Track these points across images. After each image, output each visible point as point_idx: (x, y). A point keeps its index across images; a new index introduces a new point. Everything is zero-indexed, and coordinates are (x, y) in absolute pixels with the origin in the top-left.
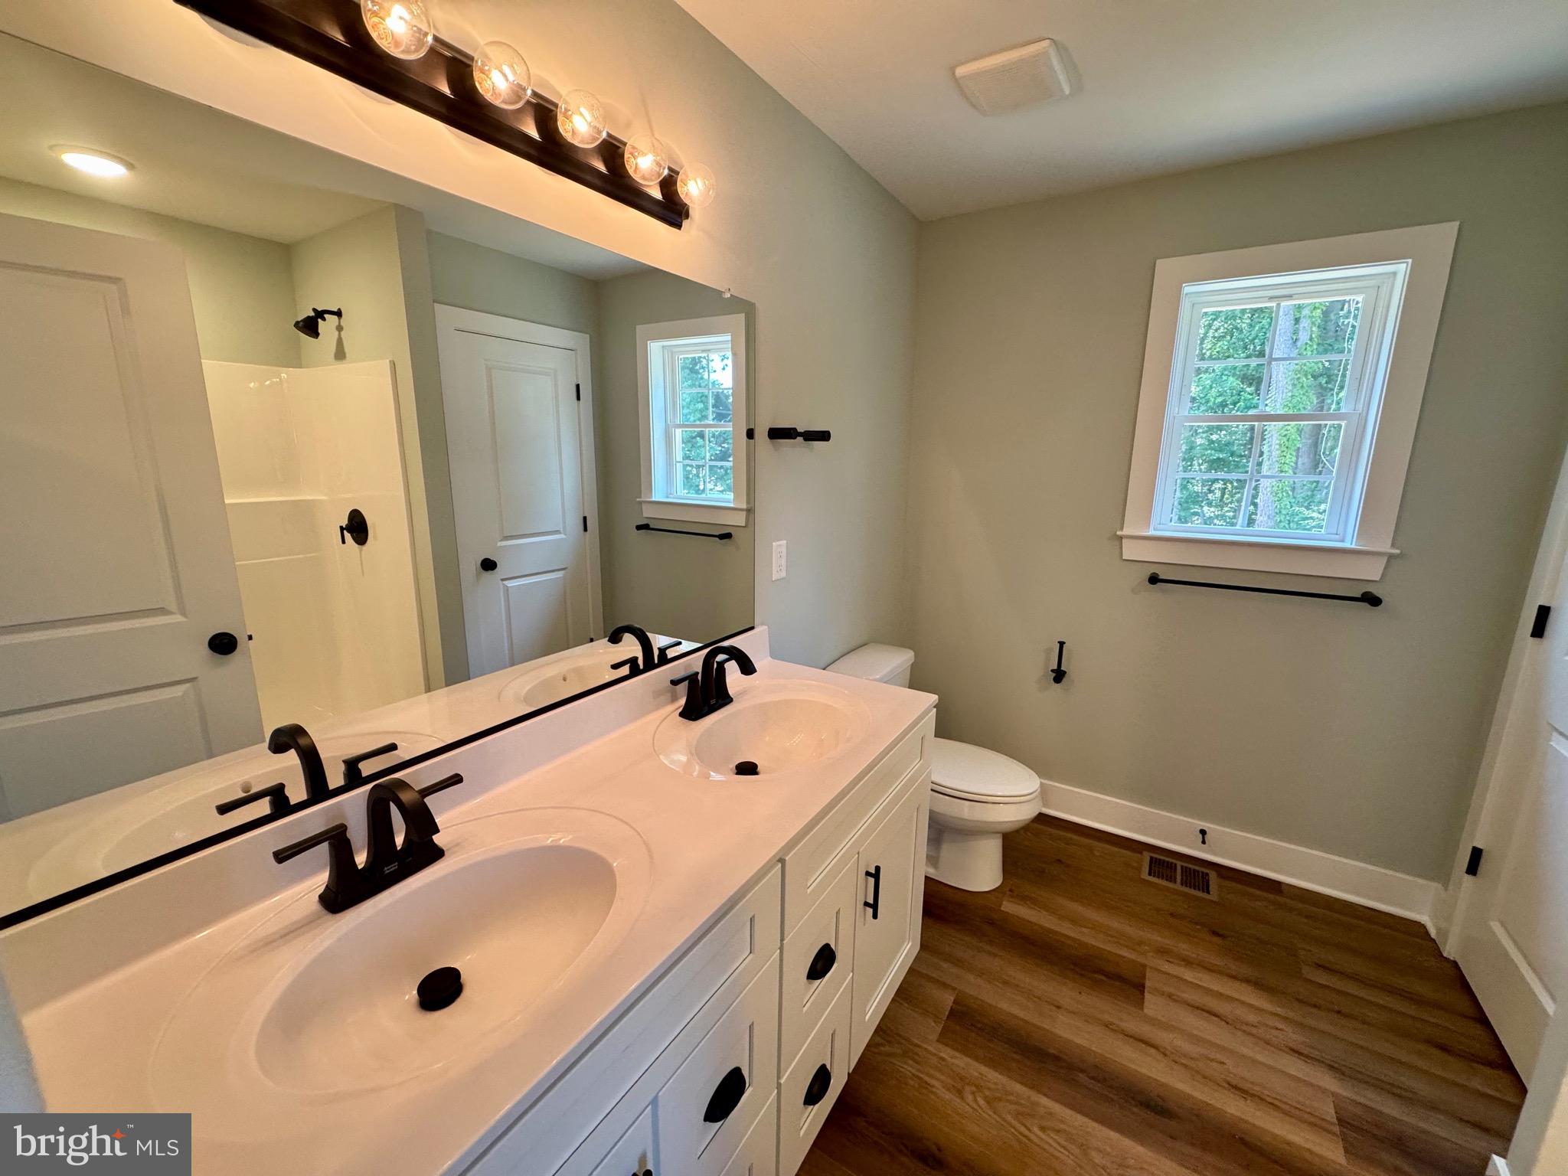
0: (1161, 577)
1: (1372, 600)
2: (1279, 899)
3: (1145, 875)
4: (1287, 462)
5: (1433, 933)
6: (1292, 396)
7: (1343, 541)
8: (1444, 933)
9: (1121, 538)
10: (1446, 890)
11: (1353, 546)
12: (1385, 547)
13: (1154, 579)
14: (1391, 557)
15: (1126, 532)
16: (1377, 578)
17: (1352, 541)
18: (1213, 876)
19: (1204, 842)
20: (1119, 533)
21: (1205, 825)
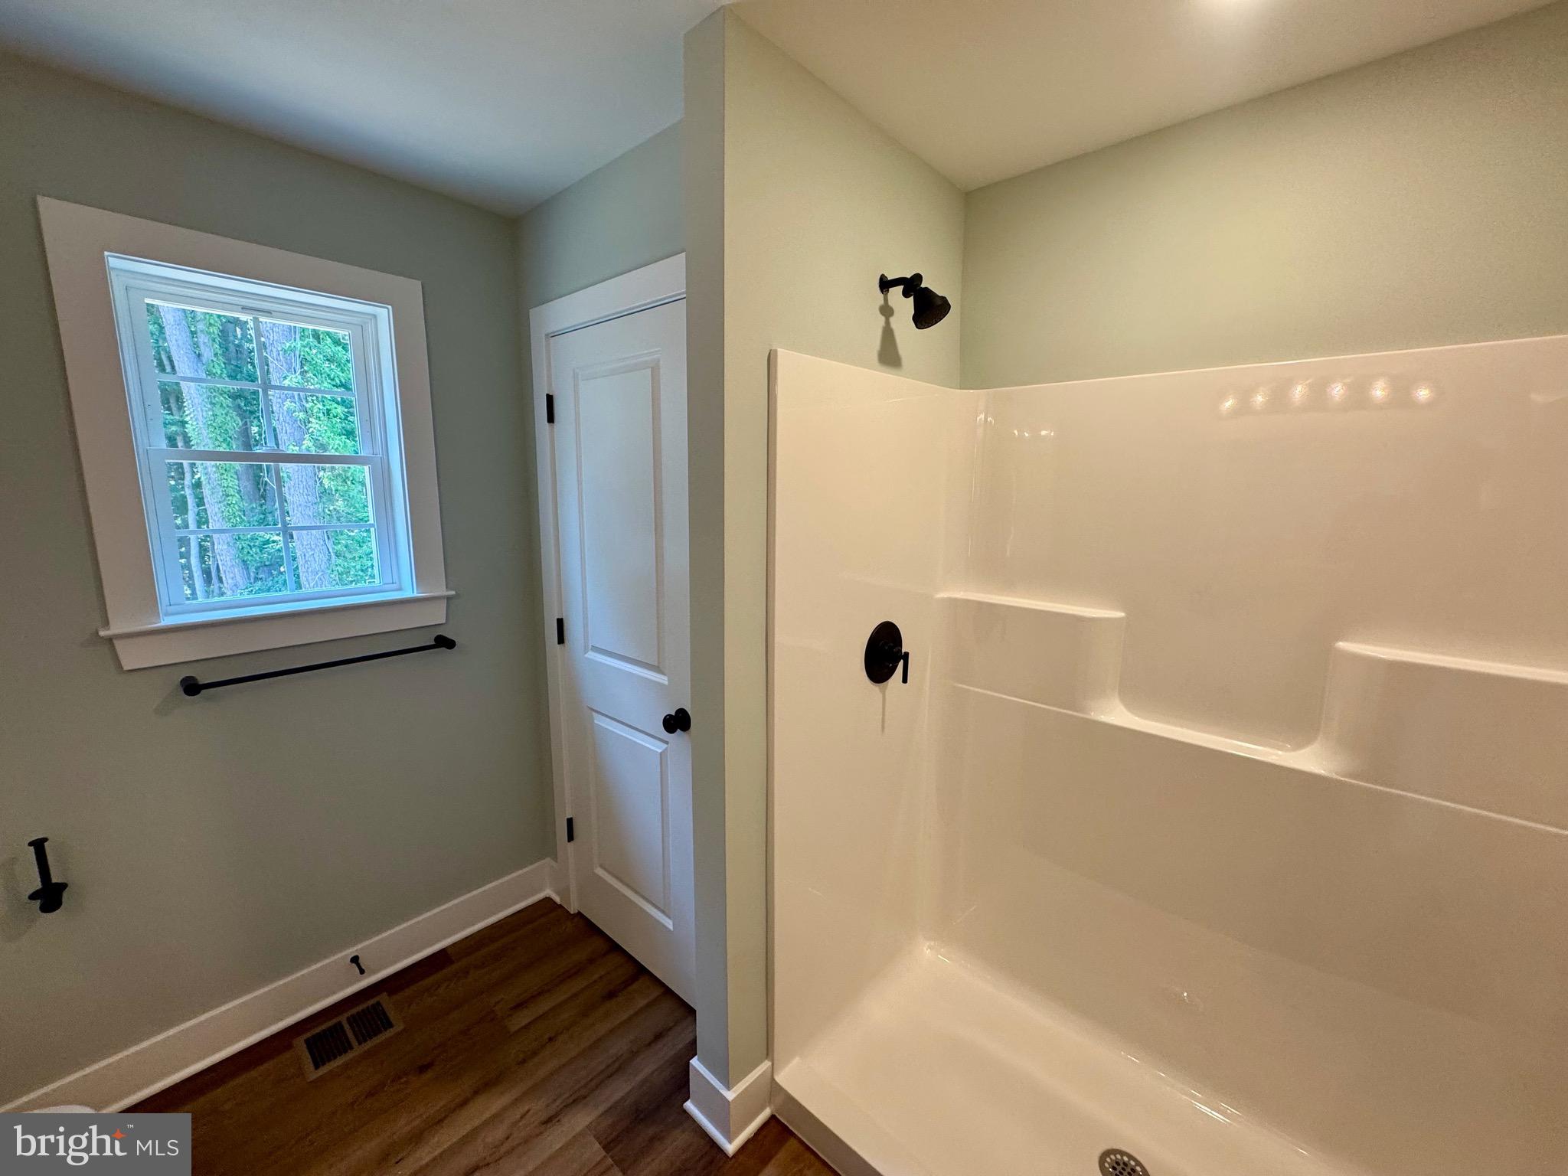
0: (202, 681)
1: (444, 643)
2: (454, 967)
3: (313, 1075)
4: (230, 485)
5: (557, 899)
6: (213, 415)
7: (400, 589)
8: (564, 892)
9: (110, 640)
10: (556, 862)
11: (416, 595)
12: (442, 591)
13: (191, 687)
14: (449, 598)
15: (115, 629)
16: (444, 622)
17: (413, 590)
18: (383, 998)
19: (362, 972)
20: (102, 633)
21: (351, 951)
